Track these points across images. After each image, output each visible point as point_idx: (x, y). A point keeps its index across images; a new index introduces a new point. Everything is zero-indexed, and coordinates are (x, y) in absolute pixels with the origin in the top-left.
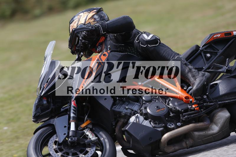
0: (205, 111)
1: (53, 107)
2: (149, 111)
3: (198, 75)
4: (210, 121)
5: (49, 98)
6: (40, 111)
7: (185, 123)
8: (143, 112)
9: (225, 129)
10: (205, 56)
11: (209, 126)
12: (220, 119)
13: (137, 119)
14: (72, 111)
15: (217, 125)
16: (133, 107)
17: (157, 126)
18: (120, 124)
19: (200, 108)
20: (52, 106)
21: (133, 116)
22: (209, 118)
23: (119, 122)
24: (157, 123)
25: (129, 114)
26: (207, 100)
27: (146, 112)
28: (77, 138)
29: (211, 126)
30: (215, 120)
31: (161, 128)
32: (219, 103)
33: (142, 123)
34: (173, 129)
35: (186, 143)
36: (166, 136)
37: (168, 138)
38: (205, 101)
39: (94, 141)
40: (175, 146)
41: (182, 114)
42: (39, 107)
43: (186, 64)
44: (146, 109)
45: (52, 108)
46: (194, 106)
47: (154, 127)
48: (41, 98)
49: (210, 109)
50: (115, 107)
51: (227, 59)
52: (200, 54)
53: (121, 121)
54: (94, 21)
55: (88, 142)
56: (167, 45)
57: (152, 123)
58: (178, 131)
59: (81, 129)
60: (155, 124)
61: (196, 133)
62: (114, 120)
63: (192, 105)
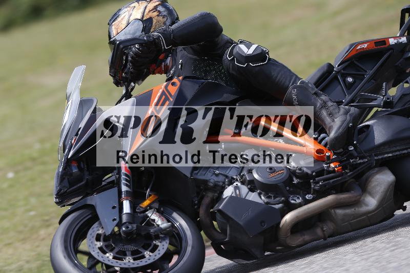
0: (351, 173)
1: (89, 177)
2: (256, 176)
3: (339, 112)
4: (361, 191)
5: (82, 163)
6: (67, 185)
7: (319, 195)
8: (246, 178)
9: (387, 203)
10: (344, 81)
11: (360, 198)
12: (378, 185)
13: (237, 191)
14: (123, 181)
15: (373, 197)
16: (228, 172)
17: (272, 200)
18: (206, 201)
19: (344, 168)
20: (87, 177)
21: (229, 185)
22: (360, 185)
23: (205, 198)
24: (271, 196)
25: (221, 184)
26: (356, 154)
27: (251, 178)
28: (137, 226)
29: (364, 200)
30: (369, 188)
31: (278, 204)
32: (376, 158)
33: (245, 197)
34: (300, 205)
35: (322, 228)
36: (288, 217)
37: (292, 221)
38: (351, 156)
39: (165, 229)
40: (304, 235)
41: (314, 180)
42: (64, 178)
43: (316, 94)
44: (252, 173)
45: (87, 179)
46: (332, 165)
47: (267, 203)
48: (68, 163)
49: (361, 169)
50: (197, 173)
51: (384, 84)
52: (336, 78)
53: (208, 197)
54: (158, 16)
55: (155, 231)
56: (281, 62)
57: (263, 197)
58: (308, 208)
59: (142, 210)
60: (269, 197)
61: (340, 212)
62: (196, 194)
63: (330, 163)
